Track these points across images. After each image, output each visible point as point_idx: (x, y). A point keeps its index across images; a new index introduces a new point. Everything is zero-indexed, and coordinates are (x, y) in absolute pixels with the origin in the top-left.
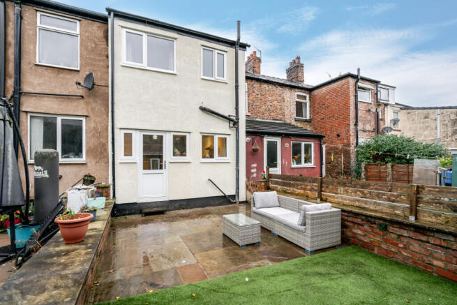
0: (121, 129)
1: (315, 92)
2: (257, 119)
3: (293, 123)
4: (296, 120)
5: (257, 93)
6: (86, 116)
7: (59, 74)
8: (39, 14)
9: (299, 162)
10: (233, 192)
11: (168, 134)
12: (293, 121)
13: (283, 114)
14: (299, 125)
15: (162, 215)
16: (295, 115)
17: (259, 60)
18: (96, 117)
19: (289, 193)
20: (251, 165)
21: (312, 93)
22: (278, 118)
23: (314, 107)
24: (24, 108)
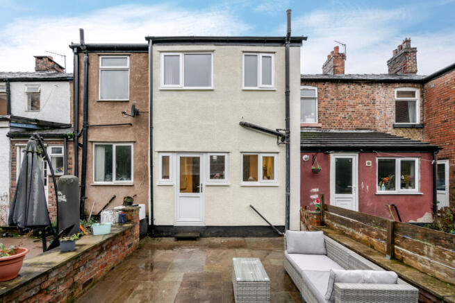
0: (159, 152)
1: (432, 84)
2: (331, 131)
3: (391, 131)
4: (394, 127)
5: (332, 97)
6: (134, 142)
7: (113, 107)
8: (100, 57)
9: (391, 185)
10: (282, 222)
11: (204, 155)
12: (390, 129)
13: (373, 121)
14: (400, 133)
15: (194, 242)
16: (393, 121)
17: (343, 56)
18: (142, 142)
19: (347, 235)
20: (311, 189)
21: (426, 86)
22: (363, 127)
23: (429, 106)
24: (90, 139)
